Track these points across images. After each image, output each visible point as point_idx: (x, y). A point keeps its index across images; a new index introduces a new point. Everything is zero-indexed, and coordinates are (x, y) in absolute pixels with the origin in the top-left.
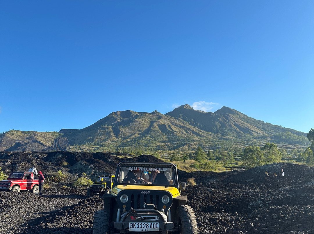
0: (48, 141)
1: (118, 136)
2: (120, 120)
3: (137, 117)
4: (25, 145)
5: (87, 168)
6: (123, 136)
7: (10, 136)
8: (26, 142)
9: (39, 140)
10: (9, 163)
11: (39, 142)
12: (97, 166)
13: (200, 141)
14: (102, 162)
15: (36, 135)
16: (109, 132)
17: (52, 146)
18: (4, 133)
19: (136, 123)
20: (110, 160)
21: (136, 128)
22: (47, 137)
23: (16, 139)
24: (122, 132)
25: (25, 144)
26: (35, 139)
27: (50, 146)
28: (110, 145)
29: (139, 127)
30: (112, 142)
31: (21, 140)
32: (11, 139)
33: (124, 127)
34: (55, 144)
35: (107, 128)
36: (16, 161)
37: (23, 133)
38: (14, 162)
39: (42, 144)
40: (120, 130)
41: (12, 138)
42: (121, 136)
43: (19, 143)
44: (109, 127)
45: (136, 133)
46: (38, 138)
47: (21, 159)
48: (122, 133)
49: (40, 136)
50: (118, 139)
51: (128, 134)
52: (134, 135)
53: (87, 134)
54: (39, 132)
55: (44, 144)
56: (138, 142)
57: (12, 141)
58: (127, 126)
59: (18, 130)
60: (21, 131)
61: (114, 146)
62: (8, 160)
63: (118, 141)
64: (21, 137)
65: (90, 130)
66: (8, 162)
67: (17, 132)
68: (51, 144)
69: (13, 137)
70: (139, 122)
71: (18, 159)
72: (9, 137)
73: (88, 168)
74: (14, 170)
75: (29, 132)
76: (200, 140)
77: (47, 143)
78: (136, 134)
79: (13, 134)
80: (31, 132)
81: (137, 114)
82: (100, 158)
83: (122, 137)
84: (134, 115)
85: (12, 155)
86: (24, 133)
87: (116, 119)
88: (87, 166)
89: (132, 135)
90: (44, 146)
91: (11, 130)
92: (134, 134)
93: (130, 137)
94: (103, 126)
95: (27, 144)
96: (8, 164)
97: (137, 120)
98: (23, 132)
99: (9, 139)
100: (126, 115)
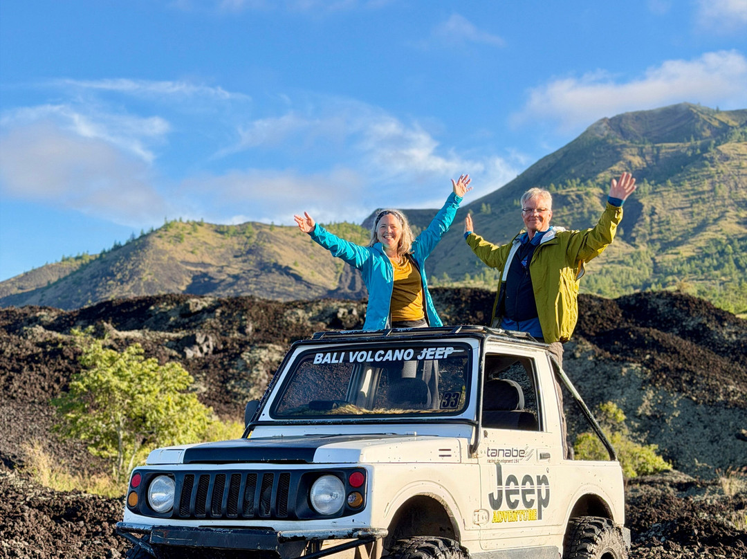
0: (323, 265)
1: (632, 232)
2: (642, 155)
3: (723, 133)
4: (231, 285)
5: (610, 377)
6: (660, 232)
7: (169, 247)
8: (235, 269)
9: (284, 262)
10: (201, 350)
11: (286, 271)
12: (665, 369)
14: (686, 345)
15: (269, 239)
16: (586, 215)
17: (339, 288)
18: (143, 236)
19: (721, 168)
20: (730, 334)
21: (723, 190)
23: (192, 258)
24: (653, 213)
25: (230, 280)
26: (270, 255)
27: (333, 287)
28: (598, 277)
29: (736, 186)
30: (607, 266)
31: (213, 262)
32: (172, 258)
33: (661, 188)
34: (353, 279)
35: (578, 196)
36: (233, 340)
37: (216, 231)
38: (225, 343)
39: (298, 278)
40: (641, 206)
41: (176, 256)
42: (651, 234)
43: (205, 275)
44: (587, 194)
45: (722, 216)
46: (279, 255)
47: (257, 330)
48: (652, 220)
49: (286, 243)
50: (632, 249)
51: (684, 222)
52: (714, 228)
53: (487, 229)
54: (281, 227)
55: (305, 278)
56: (736, 261)
57: (177, 266)
58: (678, 183)
59: (198, 220)
60: (211, 225)
61: (615, 281)
62: (194, 337)
63: (635, 257)
64: (210, 250)
66: (195, 343)
67: (195, 230)
68: (336, 277)
69: (180, 253)
70: (736, 162)
71: (242, 330)
72: (163, 252)
73: (616, 378)
74: (233, 387)
75: (242, 230)
77: (320, 272)
78: (722, 223)
79: (178, 239)
80: (251, 228)
81: (724, 119)
82: (665, 324)
83: (655, 236)
84: (710, 126)
85: (210, 311)
86: (222, 233)
87: (619, 153)
88: (608, 368)
89: (702, 227)
90: (309, 285)
91: (170, 219)
92: (716, 220)
93: (693, 235)
94: (557, 188)
95: (236, 277)
96: (199, 354)
97: (725, 148)
98: (220, 230)
99: (165, 258)
100: (668, 129)
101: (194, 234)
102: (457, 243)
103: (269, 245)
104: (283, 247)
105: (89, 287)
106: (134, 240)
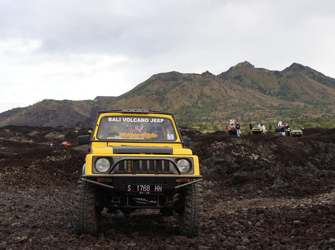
0: (85, 111)
1: (163, 103)
2: (164, 84)
6: (169, 104)
13: (263, 109)
15: (71, 104)
18: (37, 103)
19: (184, 88)
22: (83, 106)
23: (51, 109)
24: (167, 98)
29: (187, 93)
31: (57, 110)
33: (169, 93)
35: (150, 94)
41: (47, 109)
42: (167, 104)
44: (152, 94)
48: (167, 101)
53: (127, 102)
57: (48, 111)
59: (52, 99)
64: (56, 107)
65: (129, 97)
67: (51, 102)
76: (262, 107)
78: (184, 102)
79: (47, 104)
84: (181, 77)
87: (159, 83)
92: (182, 101)
97: (184, 83)
99: (44, 109)
100: (170, 78)
101: (51, 103)
102: (119, 105)
103: (71, 106)
104: (75, 106)
105: (24, 117)
106: (35, 104)
